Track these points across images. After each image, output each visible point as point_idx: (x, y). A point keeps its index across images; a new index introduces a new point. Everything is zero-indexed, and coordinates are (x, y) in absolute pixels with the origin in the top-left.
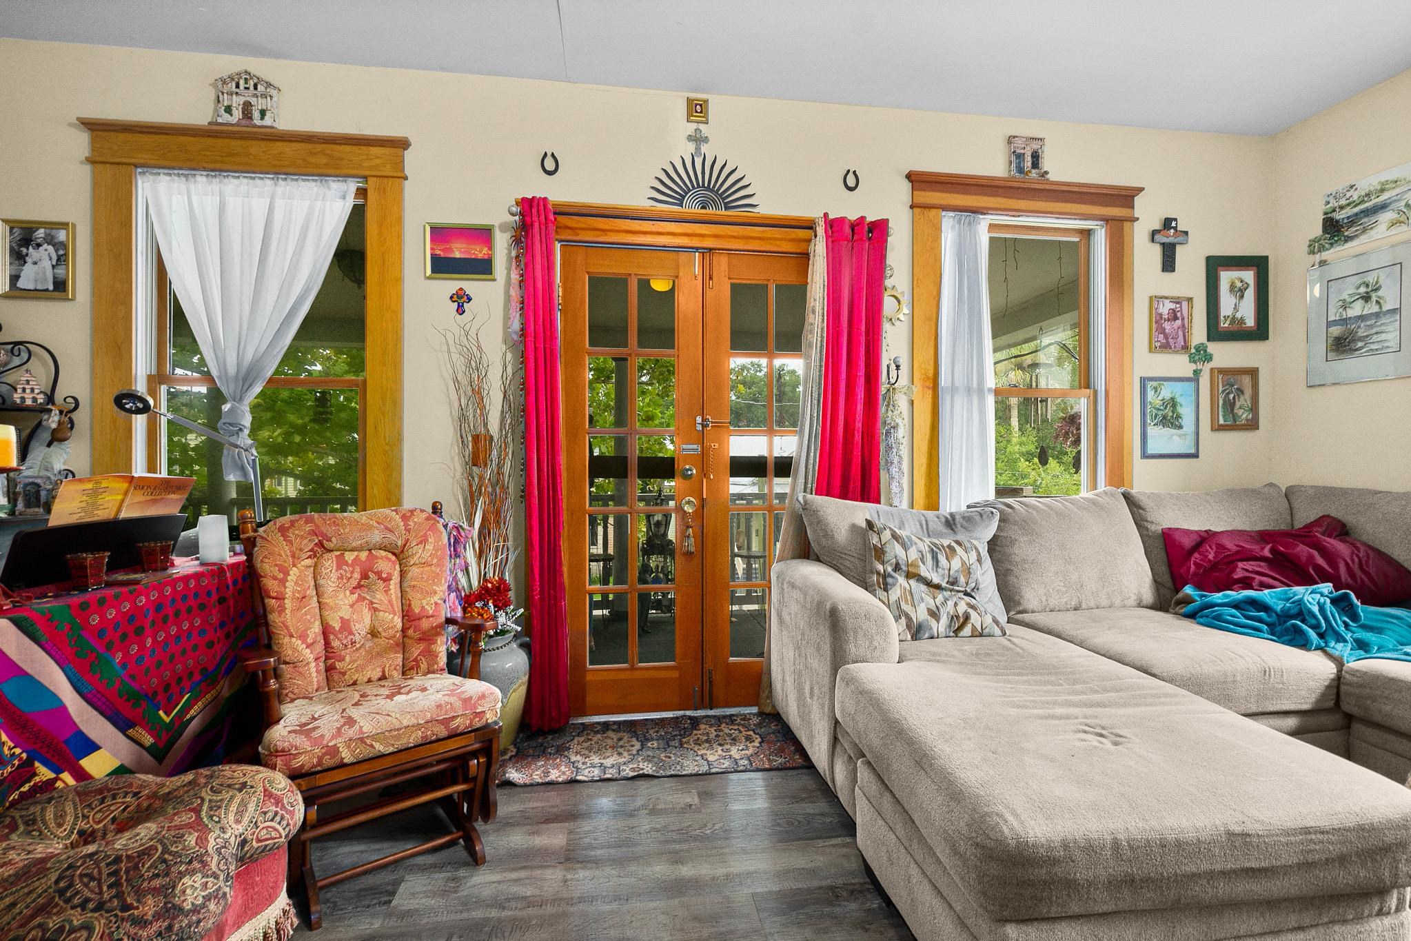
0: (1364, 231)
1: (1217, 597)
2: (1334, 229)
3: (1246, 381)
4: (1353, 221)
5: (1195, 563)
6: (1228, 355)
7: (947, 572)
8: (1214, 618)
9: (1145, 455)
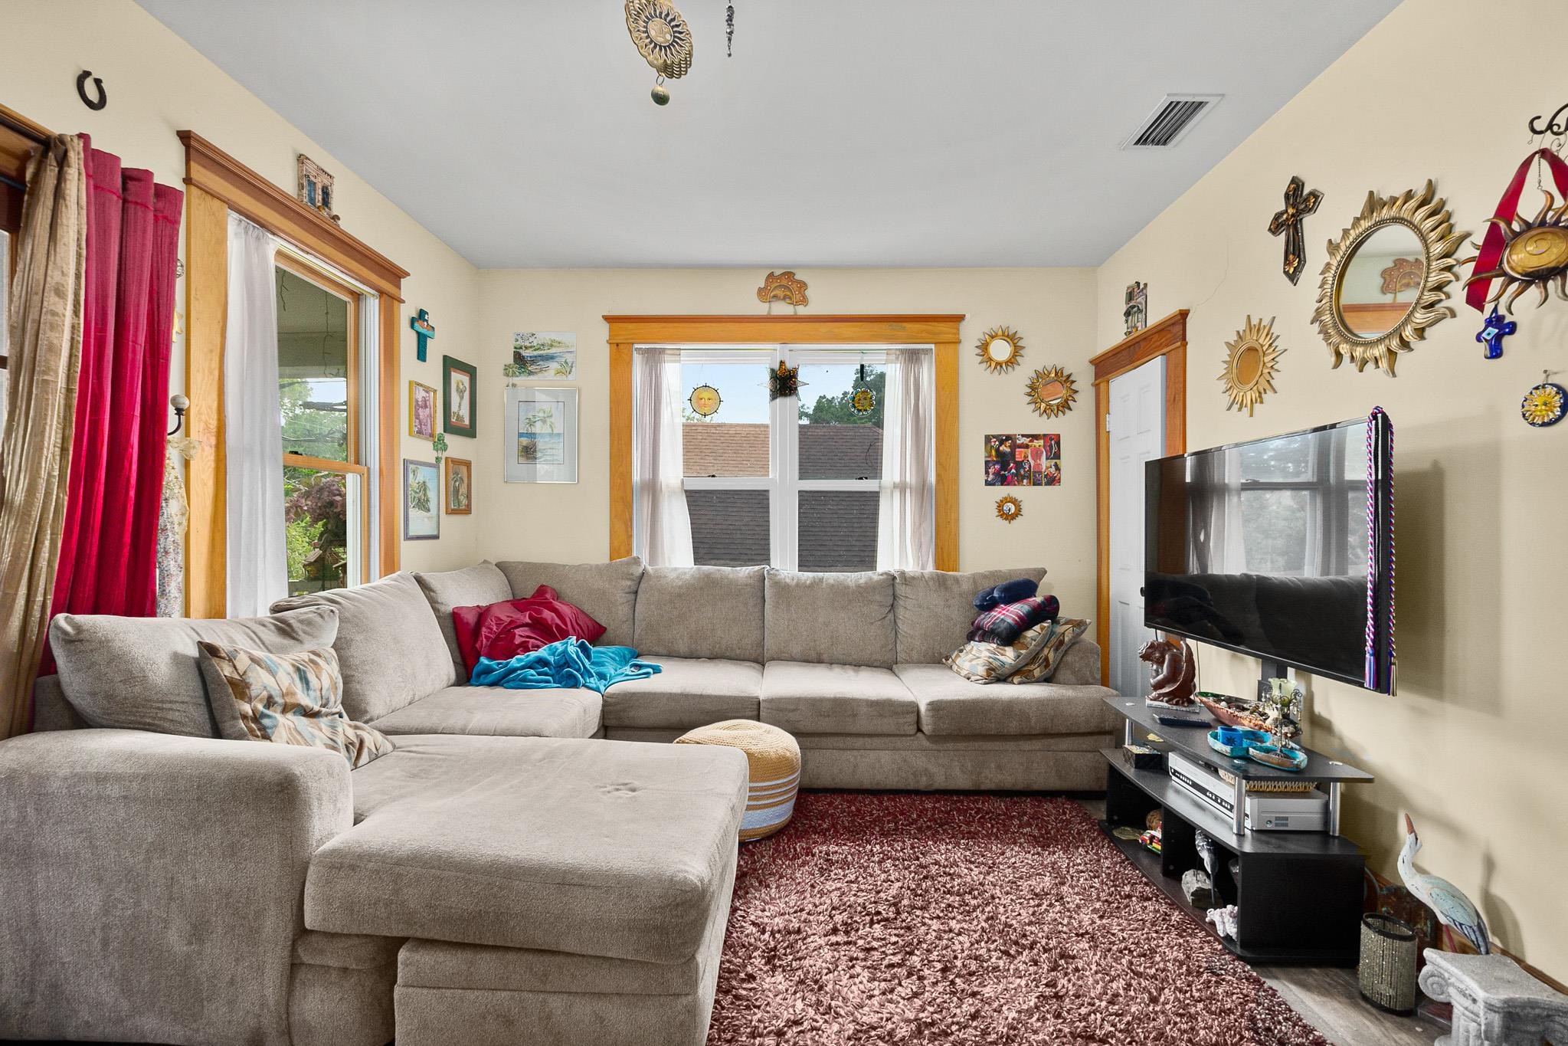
0: (541, 370)
1: (514, 662)
2: (521, 362)
3: (464, 469)
4: (534, 360)
5: (486, 637)
6: (457, 447)
7: (318, 693)
8: (521, 680)
9: (408, 538)
